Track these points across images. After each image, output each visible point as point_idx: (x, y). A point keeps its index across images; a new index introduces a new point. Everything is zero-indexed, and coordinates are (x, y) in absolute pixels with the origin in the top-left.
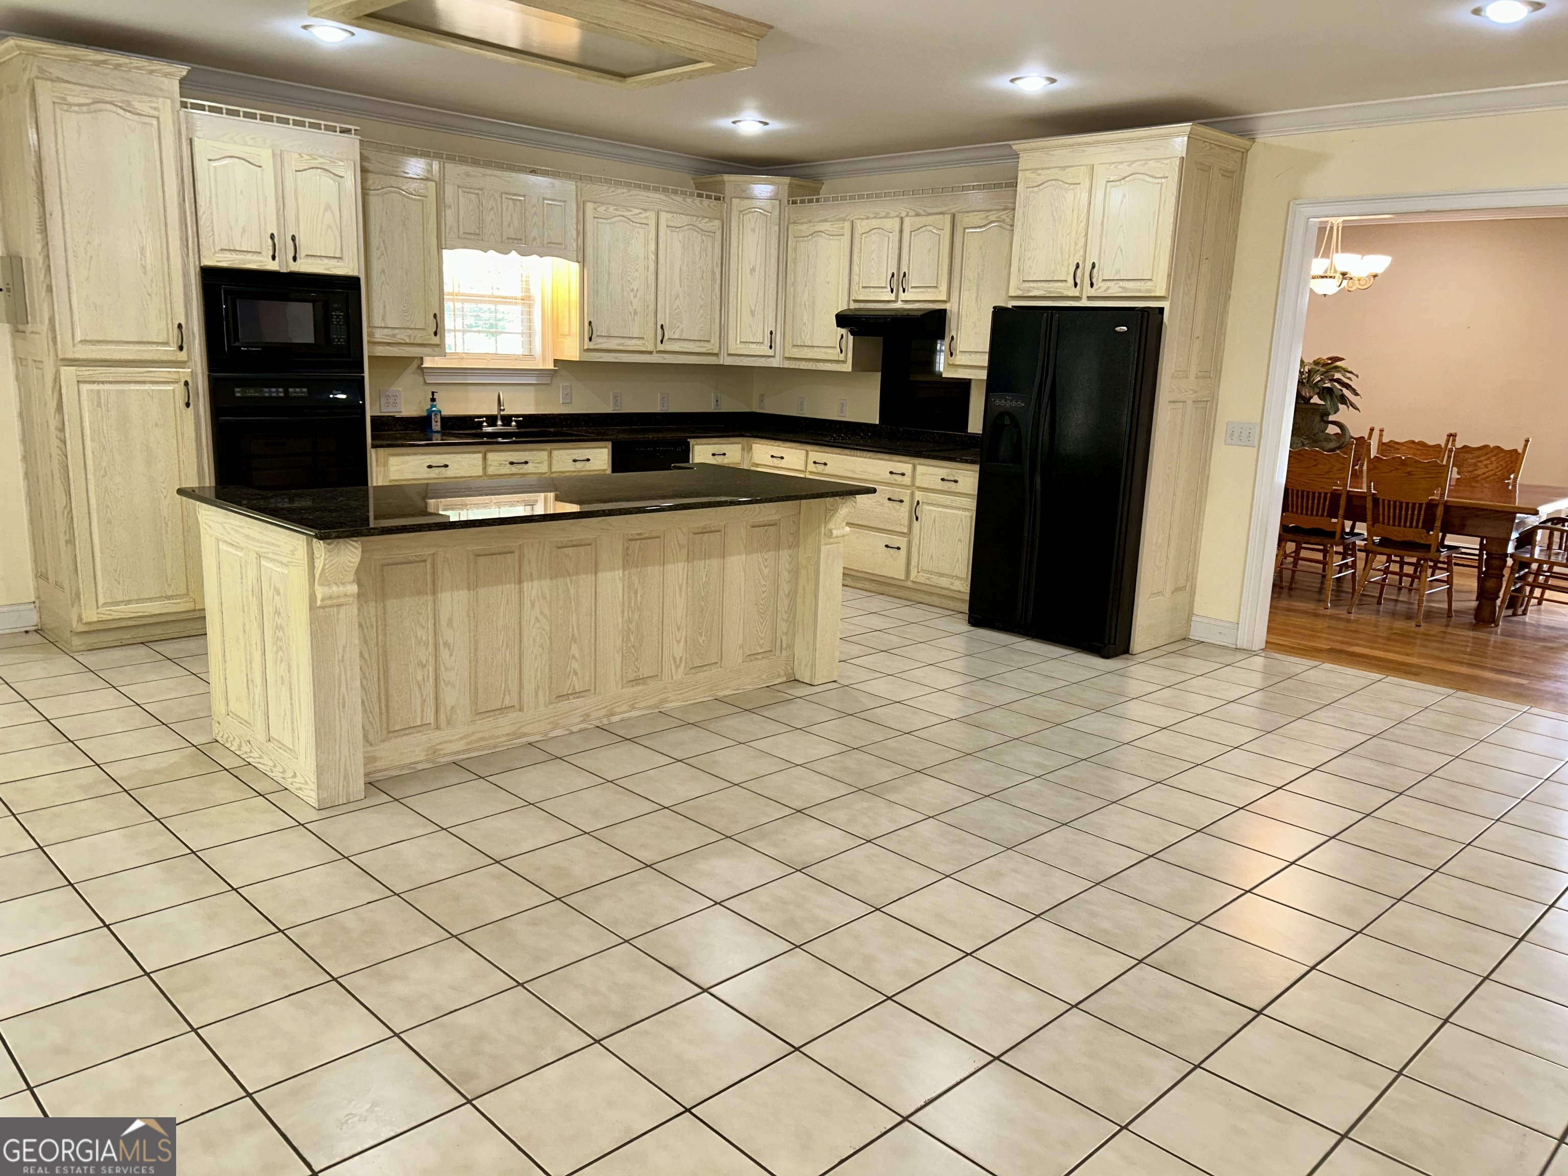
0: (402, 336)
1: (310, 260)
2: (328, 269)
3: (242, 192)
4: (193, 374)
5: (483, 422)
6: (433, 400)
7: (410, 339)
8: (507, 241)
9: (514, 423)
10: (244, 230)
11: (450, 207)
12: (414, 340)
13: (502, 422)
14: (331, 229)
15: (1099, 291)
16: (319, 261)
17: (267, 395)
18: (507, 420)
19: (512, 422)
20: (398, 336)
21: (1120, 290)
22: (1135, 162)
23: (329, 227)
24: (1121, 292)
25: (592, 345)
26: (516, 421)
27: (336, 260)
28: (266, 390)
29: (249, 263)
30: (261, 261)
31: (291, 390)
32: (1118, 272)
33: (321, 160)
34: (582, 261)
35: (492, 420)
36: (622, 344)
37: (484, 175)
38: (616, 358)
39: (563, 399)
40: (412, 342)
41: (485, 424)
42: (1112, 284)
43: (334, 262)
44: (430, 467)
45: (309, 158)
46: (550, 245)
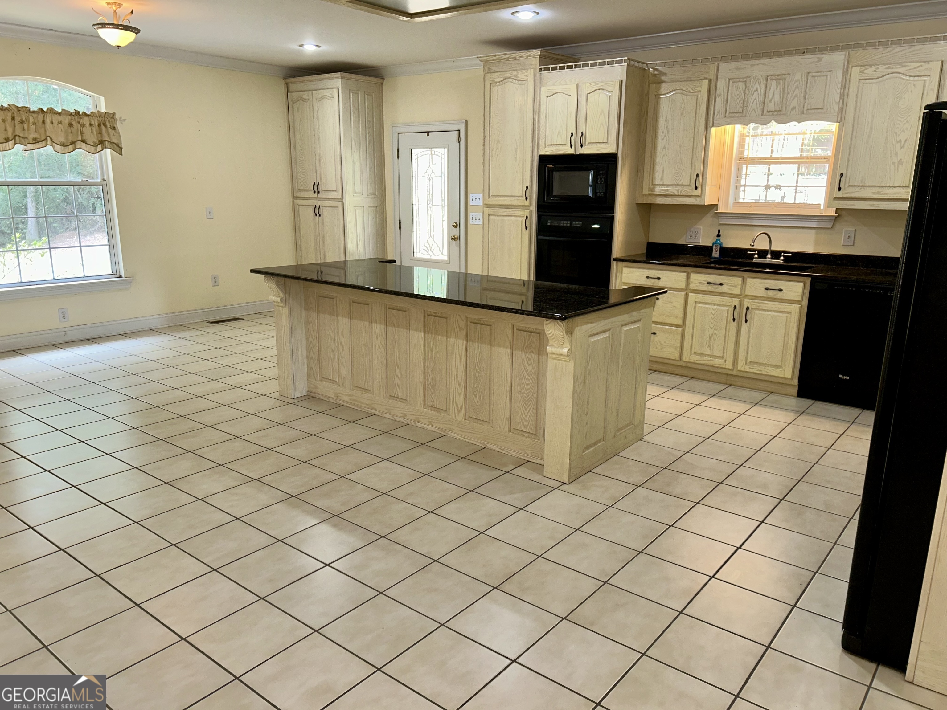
0: (673, 190)
1: (591, 146)
2: (598, 150)
3: (560, 112)
4: (531, 212)
5: (755, 254)
6: (719, 235)
7: (678, 192)
8: (768, 114)
9: (782, 258)
10: (559, 132)
11: (720, 95)
12: (681, 192)
13: (771, 255)
14: (603, 126)
16: (595, 146)
17: (562, 225)
18: (776, 254)
19: (781, 256)
20: (670, 191)
23: (602, 124)
25: (840, 194)
26: (784, 256)
27: (605, 144)
28: (562, 222)
29: (560, 151)
30: (565, 149)
31: (574, 222)
33: (601, 84)
34: (842, 120)
35: (762, 253)
36: (878, 193)
37: (752, 66)
39: (843, 243)
40: (679, 194)
41: (756, 256)
43: (603, 146)
44: (648, 277)
45: (595, 84)
46: (810, 111)
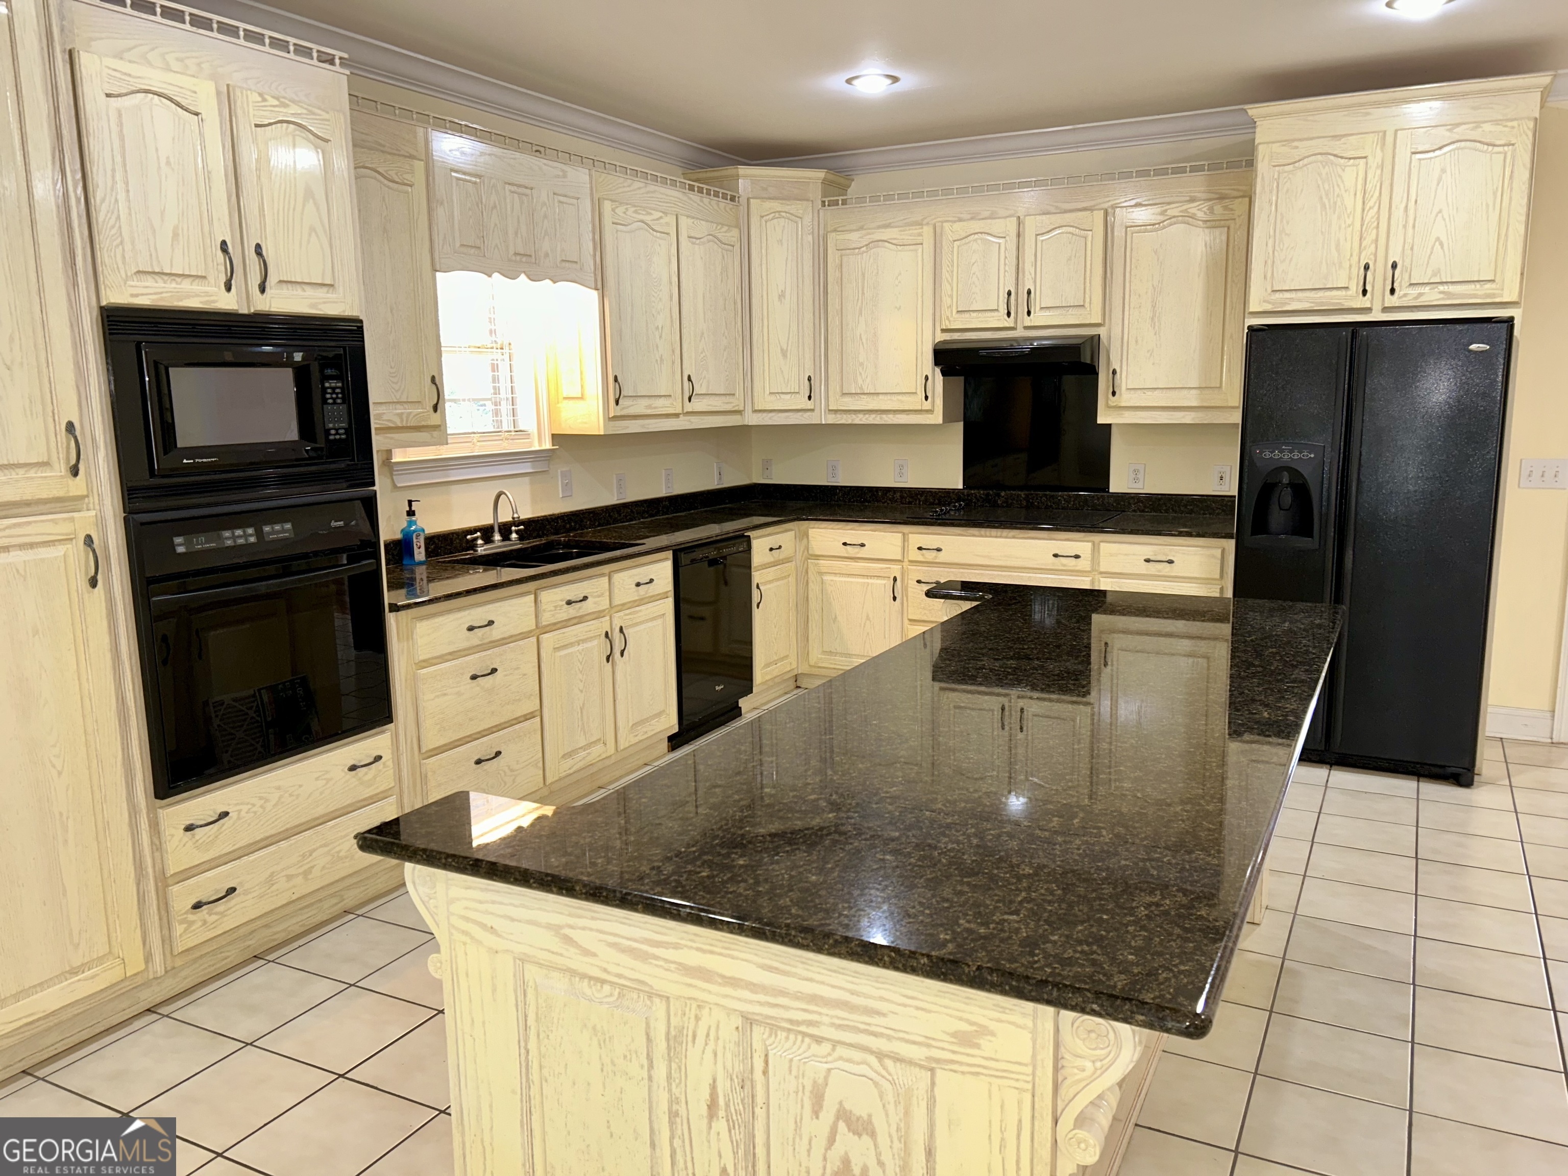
0: (390, 416)
1: (286, 291)
2: (313, 306)
3: (168, 163)
4: (100, 522)
5: (476, 539)
6: (411, 513)
8: (514, 258)
10: (175, 235)
11: (442, 203)
12: (407, 421)
14: (316, 233)
15: (1404, 299)
16: (298, 291)
17: (229, 543)
19: (511, 533)
20: (385, 417)
21: (1442, 296)
22: (1458, 125)
23: (312, 229)
24: (1443, 299)
25: (618, 411)
26: (517, 532)
27: (325, 289)
28: (227, 534)
29: (188, 297)
30: (207, 294)
31: (267, 529)
32: (1437, 272)
33: (294, 109)
34: (601, 286)
36: (649, 407)
37: (481, 154)
38: (643, 426)
41: (480, 542)
42: (1427, 289)
43: (321, 293)
44: (471, 629)
45: (276, 102)
46: (564, 264)
